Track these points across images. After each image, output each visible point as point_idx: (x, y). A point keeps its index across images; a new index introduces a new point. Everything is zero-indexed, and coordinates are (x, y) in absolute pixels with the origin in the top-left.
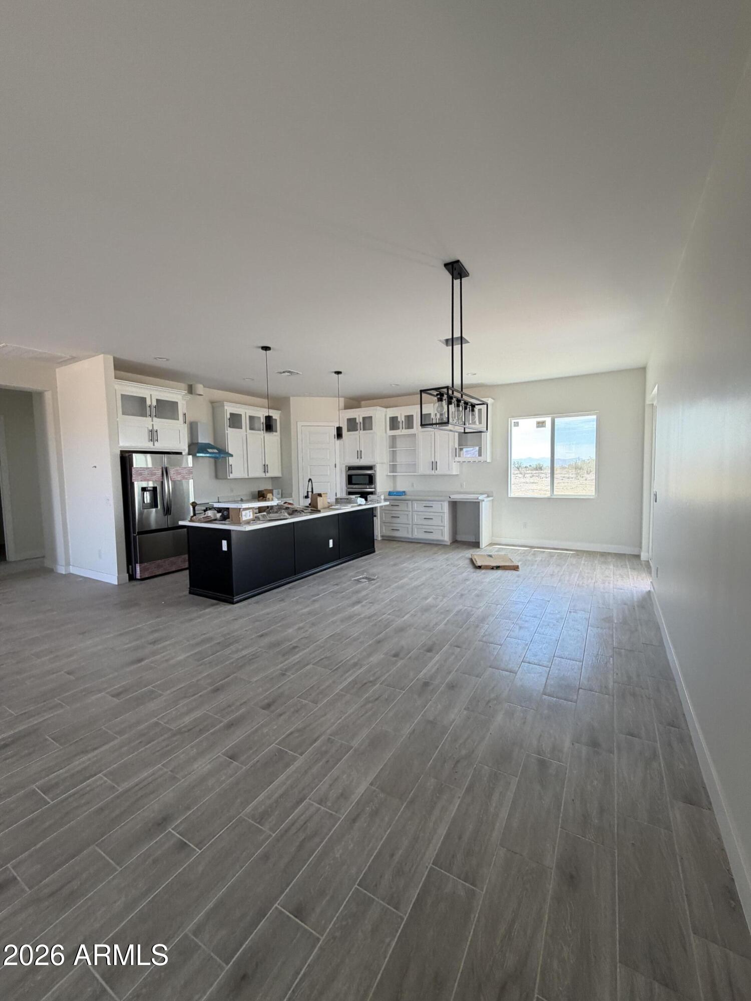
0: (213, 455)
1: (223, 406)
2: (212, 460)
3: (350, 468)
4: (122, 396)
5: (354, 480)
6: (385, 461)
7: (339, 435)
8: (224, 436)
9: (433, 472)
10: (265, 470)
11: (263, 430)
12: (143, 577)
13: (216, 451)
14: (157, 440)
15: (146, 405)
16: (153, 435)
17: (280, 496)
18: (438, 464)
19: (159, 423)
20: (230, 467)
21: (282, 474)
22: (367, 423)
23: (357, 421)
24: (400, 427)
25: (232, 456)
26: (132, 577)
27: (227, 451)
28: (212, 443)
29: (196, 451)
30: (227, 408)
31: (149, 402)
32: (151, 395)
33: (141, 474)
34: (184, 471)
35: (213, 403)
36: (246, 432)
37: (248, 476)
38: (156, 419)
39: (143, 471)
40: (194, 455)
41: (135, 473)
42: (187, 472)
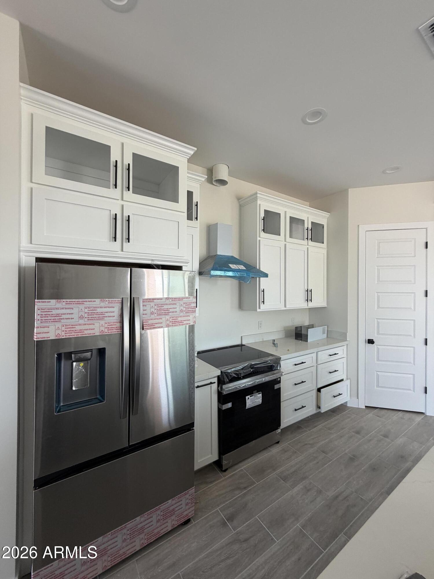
0: (238, 274)
2: (235, 282)
8: (254, 247)
10: (308, 298)
11: (308, 239)
13: (242, 267)
14: (128, 239)
15: (110, 160)
16: (121, 228)
17: (325, 335)
19: (137, 206)
20: (262, 293)
21: (327, 304)
25: (266, 275)
27: (258, 268)
28: (236, 256)
29: (211, 266)
30: (260, 205)
31: (115, 155)
32: (123, 144)
33: (57, 319)
34: (177, 306)
35: (239, 199)
36: (285, 241)
37: (285, 306)
38: (129, 195)
39: (64, 311)
40: (209, 273)
41: (39, 317)
42: (182, 308)
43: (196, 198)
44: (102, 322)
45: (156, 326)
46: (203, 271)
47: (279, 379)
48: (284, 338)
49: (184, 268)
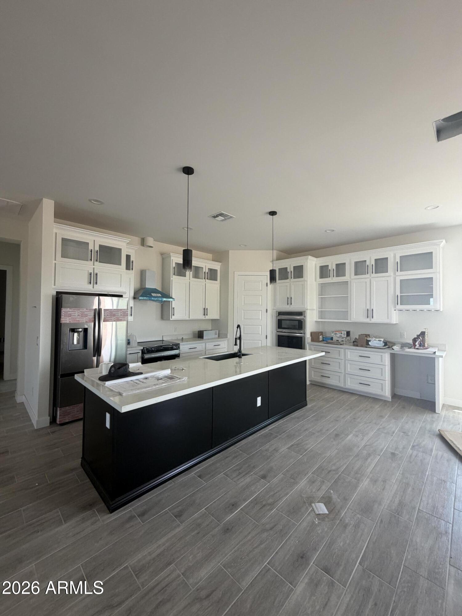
0: (158, 299)
1: (170, 257)
2: (159, 304)
3: (280, 313)
4: (63, 239)
5: (284, 324)
6: (315, 308)
7: (273, 278)
8: (169, 283)
9: (368, 321)
10: (205, 313)
11: (205, 278)
12: (63, 422)
13: (160, 295)
14: (97, 283)
15: (88, 249)
16: (93, 278)
17: (217, 336)
18: (374, 311)
19: (101, 268)
20: (173, 310)
21: (220, 317)
22: (299, 272)
23: (289, 270)
24: (331, 275)
25: (174, 299)
26: (53, 421)
27: (171, 296)
28: (158, 289)
29: (140, 294)
30: (172, 260)
31: (91, 247)
32: (94, 241)
33: (70, 315)
34: (119, 313)
35: (162, 254)
36: (190, 280)
37: (189, 318)
38: (97, 263)
39: (72, 313)
40: (138, 298)
41: (63, 315)
42: (122, 313)
43: (132, 259)
44: (87, 318)
45: (110, 320)
46: (136, 297)
47: (178, 355)
48: (191, 338)
49: (124, 296)
